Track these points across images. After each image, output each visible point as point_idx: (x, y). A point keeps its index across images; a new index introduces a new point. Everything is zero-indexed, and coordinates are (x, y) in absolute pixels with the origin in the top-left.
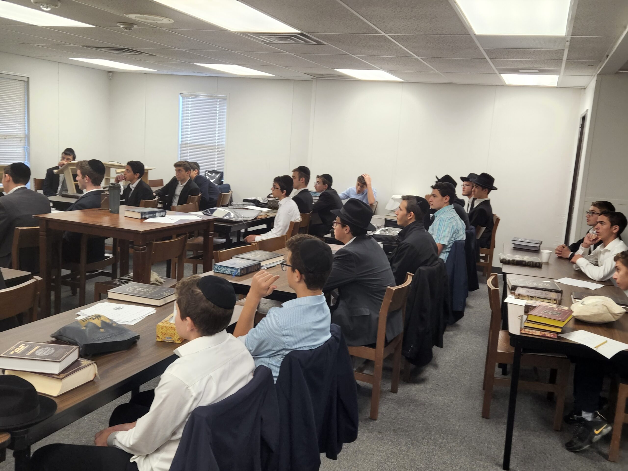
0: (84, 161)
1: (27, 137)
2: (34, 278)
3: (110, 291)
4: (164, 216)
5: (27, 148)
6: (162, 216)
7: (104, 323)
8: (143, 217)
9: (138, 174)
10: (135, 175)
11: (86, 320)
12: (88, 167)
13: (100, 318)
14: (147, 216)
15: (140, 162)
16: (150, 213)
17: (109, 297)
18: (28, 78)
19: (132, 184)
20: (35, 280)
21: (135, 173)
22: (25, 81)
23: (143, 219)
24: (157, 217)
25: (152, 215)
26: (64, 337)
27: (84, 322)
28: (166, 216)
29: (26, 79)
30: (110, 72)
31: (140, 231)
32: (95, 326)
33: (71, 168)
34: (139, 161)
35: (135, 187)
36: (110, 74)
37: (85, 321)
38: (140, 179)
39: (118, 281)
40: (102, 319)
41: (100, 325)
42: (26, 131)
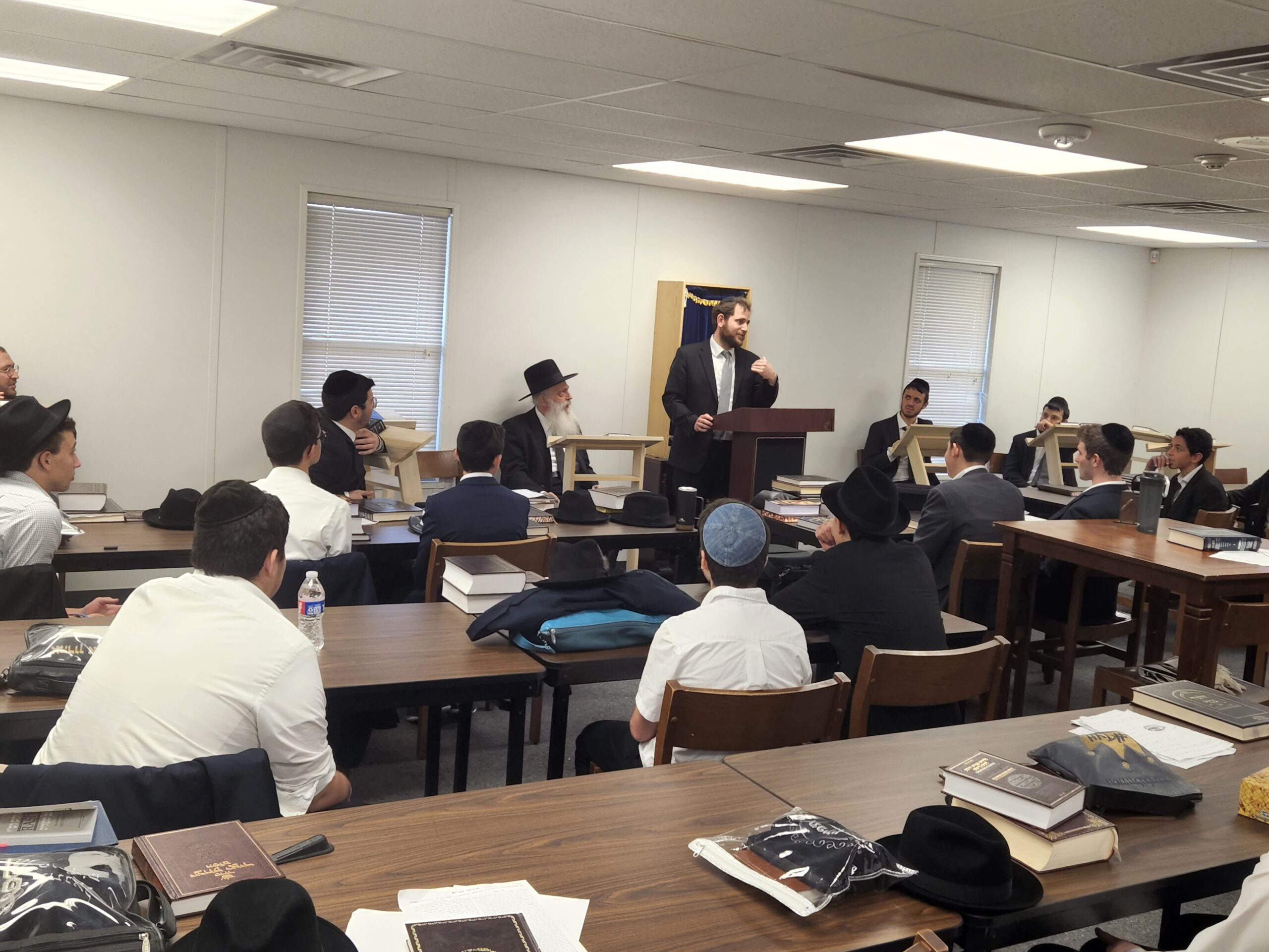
0: (1095, 426)
1: (986, 375)
2: (996, 639)
3: (1138, 689)
4: (1255, 551)
5: (982, 394)
6: (1251, 550)
7: (1129, 751)
8: (1209, 547)
9: (1200, 456)
10: (1194, 457)
11: (1096, 739)
12: (1100, 437)
13: (1123, 740)
14: (1218, 546)
15: (1204, 431)
16: (1223, 540)
17: (1134, 701)
18: (1000, 268)
19: (1184, 476)
20: (998, 644)
21: (1193, 453)
22: (993, 274)
23: (1207, 550)
24: (1239, 550)
25: (1228, 545)
26: (1051, 761)
27: (1092, 741)
28: (1260, 550)
29: (995, 271)
30: (1155, 249)
31: (1203, 577)
32: (1113, 753)
33: (1058, 437)
34: (1202, 428)
35: (1188, 481)
36: (1155, 252)
37: (1093, 739)
38: (1201, 466)
39: (1143, 672)
40: (1127, 742)
41: (1122, 755)
42: (985, 365)
